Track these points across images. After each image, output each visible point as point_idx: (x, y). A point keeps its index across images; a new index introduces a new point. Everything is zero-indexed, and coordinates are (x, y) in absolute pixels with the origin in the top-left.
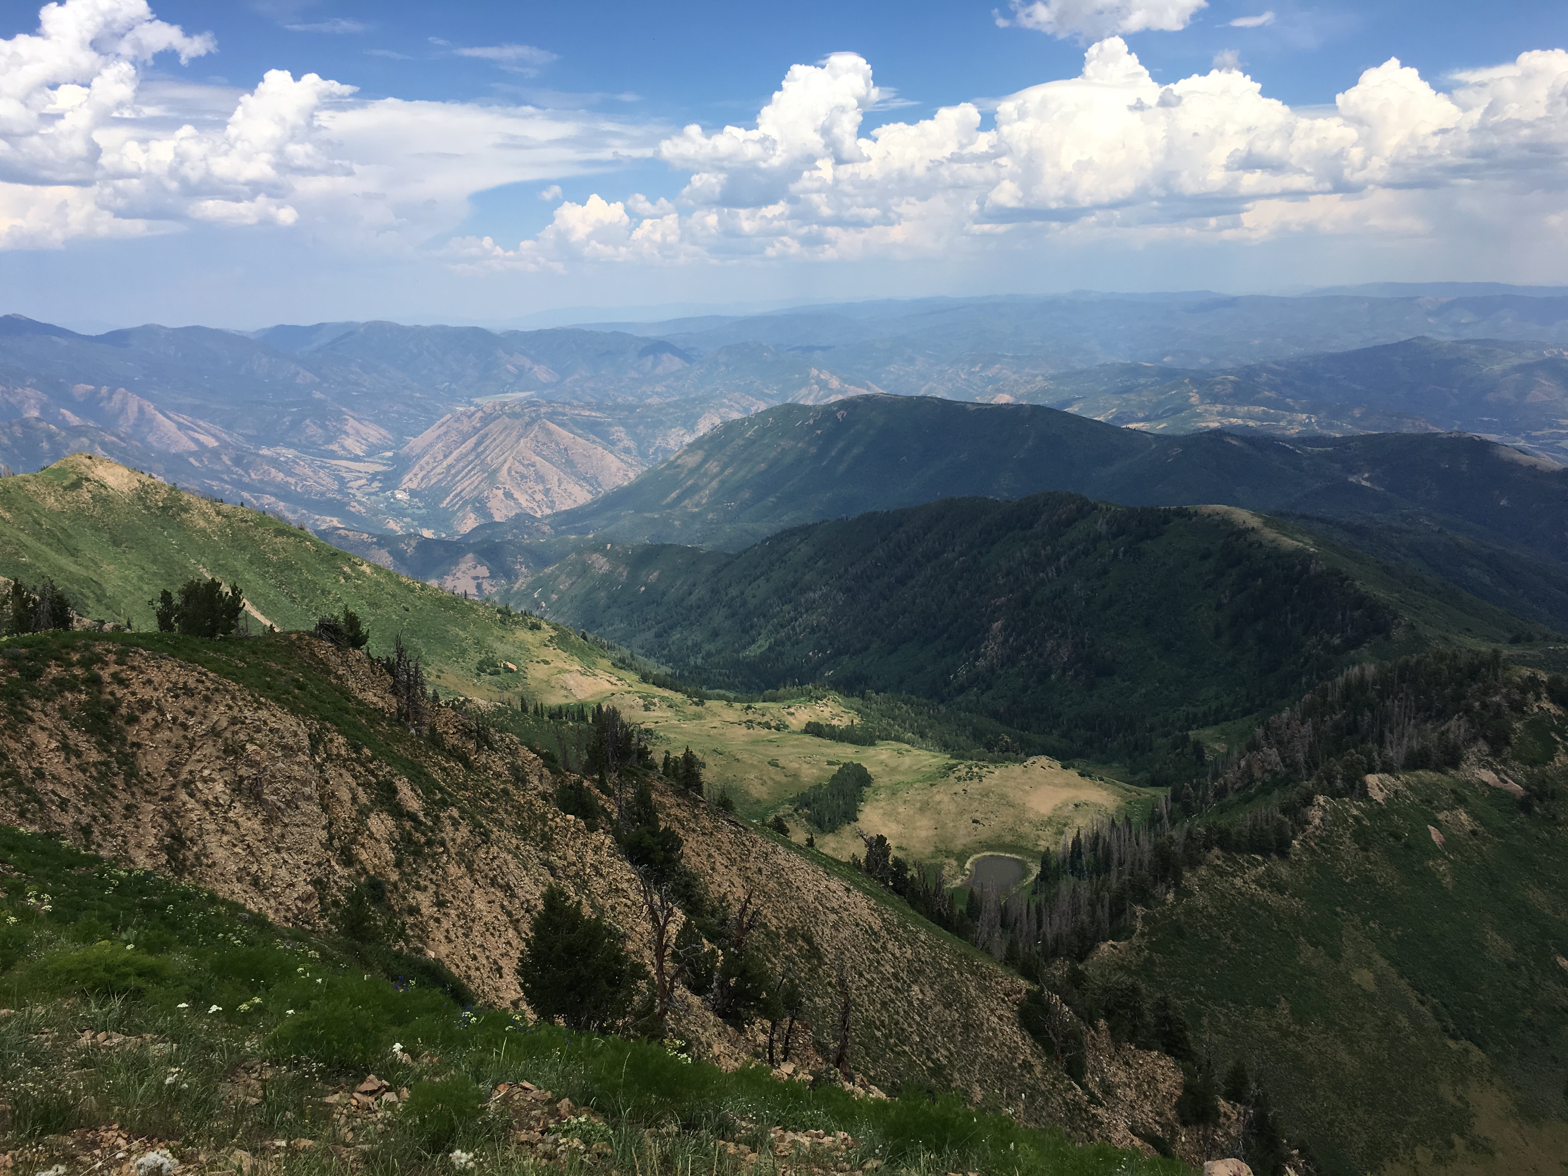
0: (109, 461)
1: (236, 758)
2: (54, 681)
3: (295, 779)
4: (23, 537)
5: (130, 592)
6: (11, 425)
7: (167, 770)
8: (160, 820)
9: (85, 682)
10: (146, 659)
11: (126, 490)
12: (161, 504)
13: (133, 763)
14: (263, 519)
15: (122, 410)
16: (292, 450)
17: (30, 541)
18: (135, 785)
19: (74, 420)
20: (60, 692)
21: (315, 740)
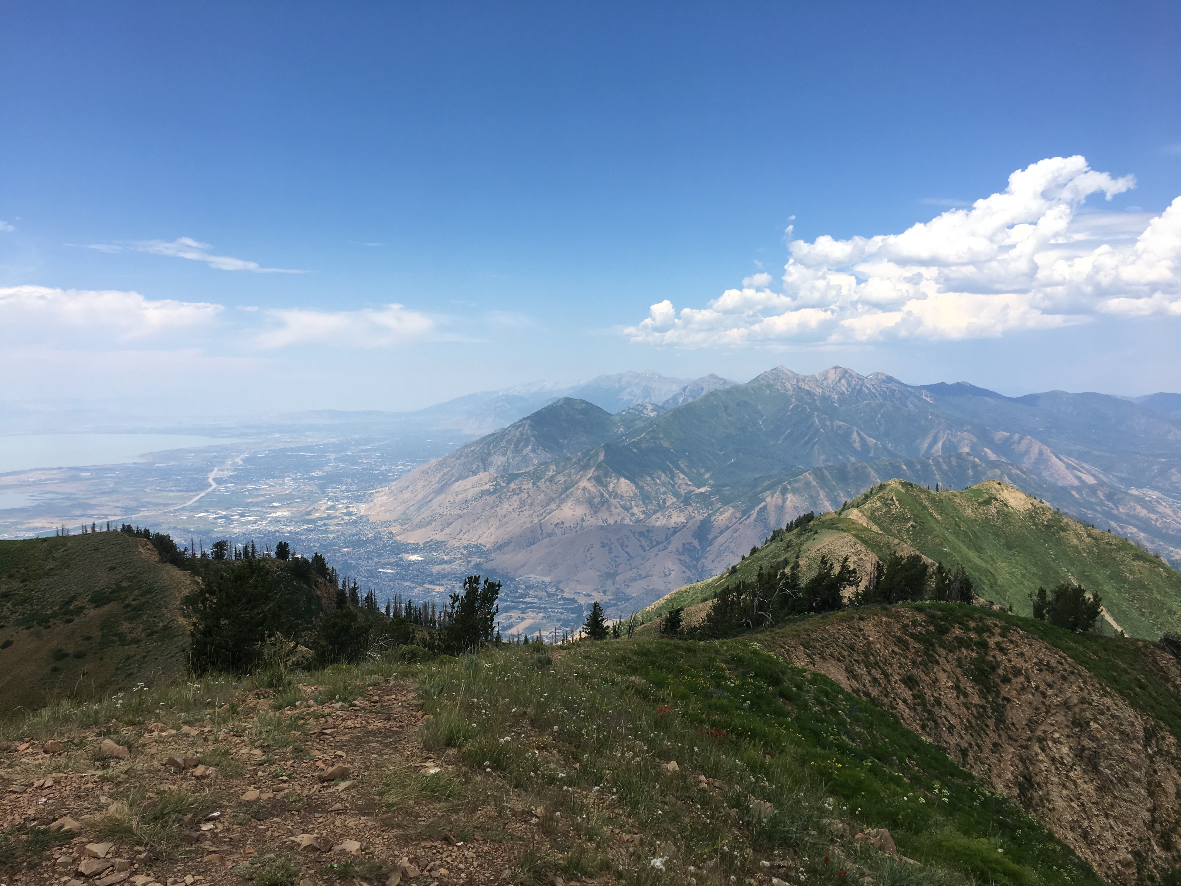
0: (1012, 487)
1: (1081, 731)
2: (956, 638)
3: (1128, 761)
4: (947, 534)
5: (1014, 584)
6: (950, 456)
7: (1026, 725)
8: (1017, 762)
9: (977, 644)
10: (1021, 637)
11: (1022, 510)
12: (1045, 523)
13: (1002, 712)
14: (1124, 545)
15: (1027, 452)
16: (1156, 493)
17: (951, 537)
18: (1002, 729)
19: (992, 456)
20: (959, 647)
21: (1150, 735)
